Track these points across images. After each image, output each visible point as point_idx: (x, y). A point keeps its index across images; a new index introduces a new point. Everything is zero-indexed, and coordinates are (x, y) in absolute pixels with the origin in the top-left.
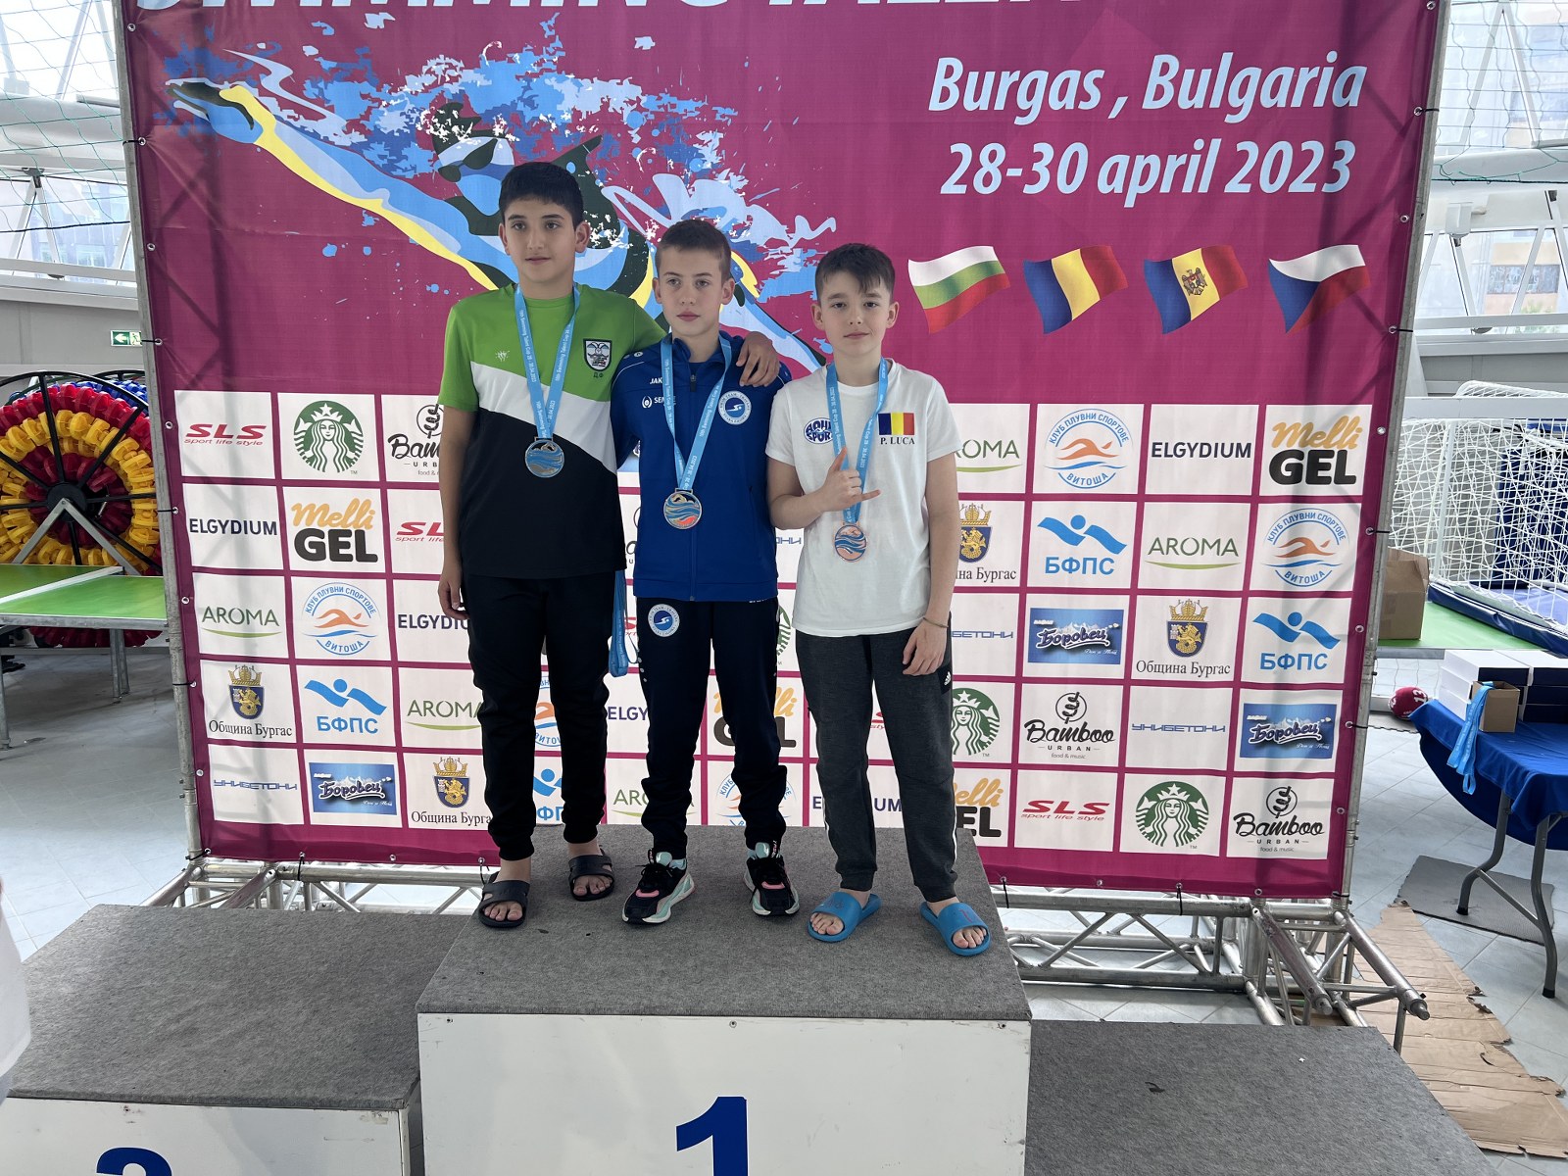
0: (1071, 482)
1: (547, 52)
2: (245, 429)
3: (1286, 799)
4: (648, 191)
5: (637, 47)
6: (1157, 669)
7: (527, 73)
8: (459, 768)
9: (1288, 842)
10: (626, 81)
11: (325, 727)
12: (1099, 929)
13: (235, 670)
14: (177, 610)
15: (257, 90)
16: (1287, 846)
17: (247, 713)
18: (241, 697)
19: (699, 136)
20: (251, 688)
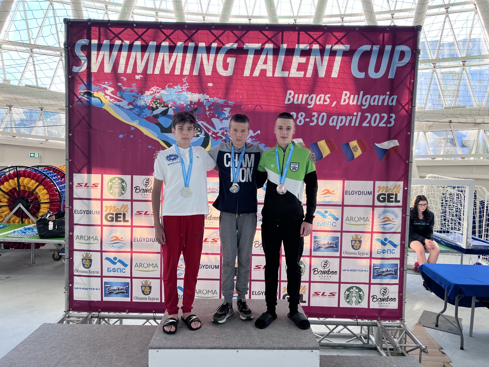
0: (324, 201)
1: (184, 86)
2: (93, 185)
3: (385, 291)
4: (210, 122)
5: (208, 85)
6: (349, 253)
7: (178, 91)
8: (149, 283)
9: (387, 304)
10: (205, 94)
11: (110, 271)
12: (334, 331)
13: (84, 254)
14: (68, 236)
15: (104, 94)
16: (386, 305)
17: (86, 267)
18: (85, 262)
19: (224, 109)
20: (88, 259)
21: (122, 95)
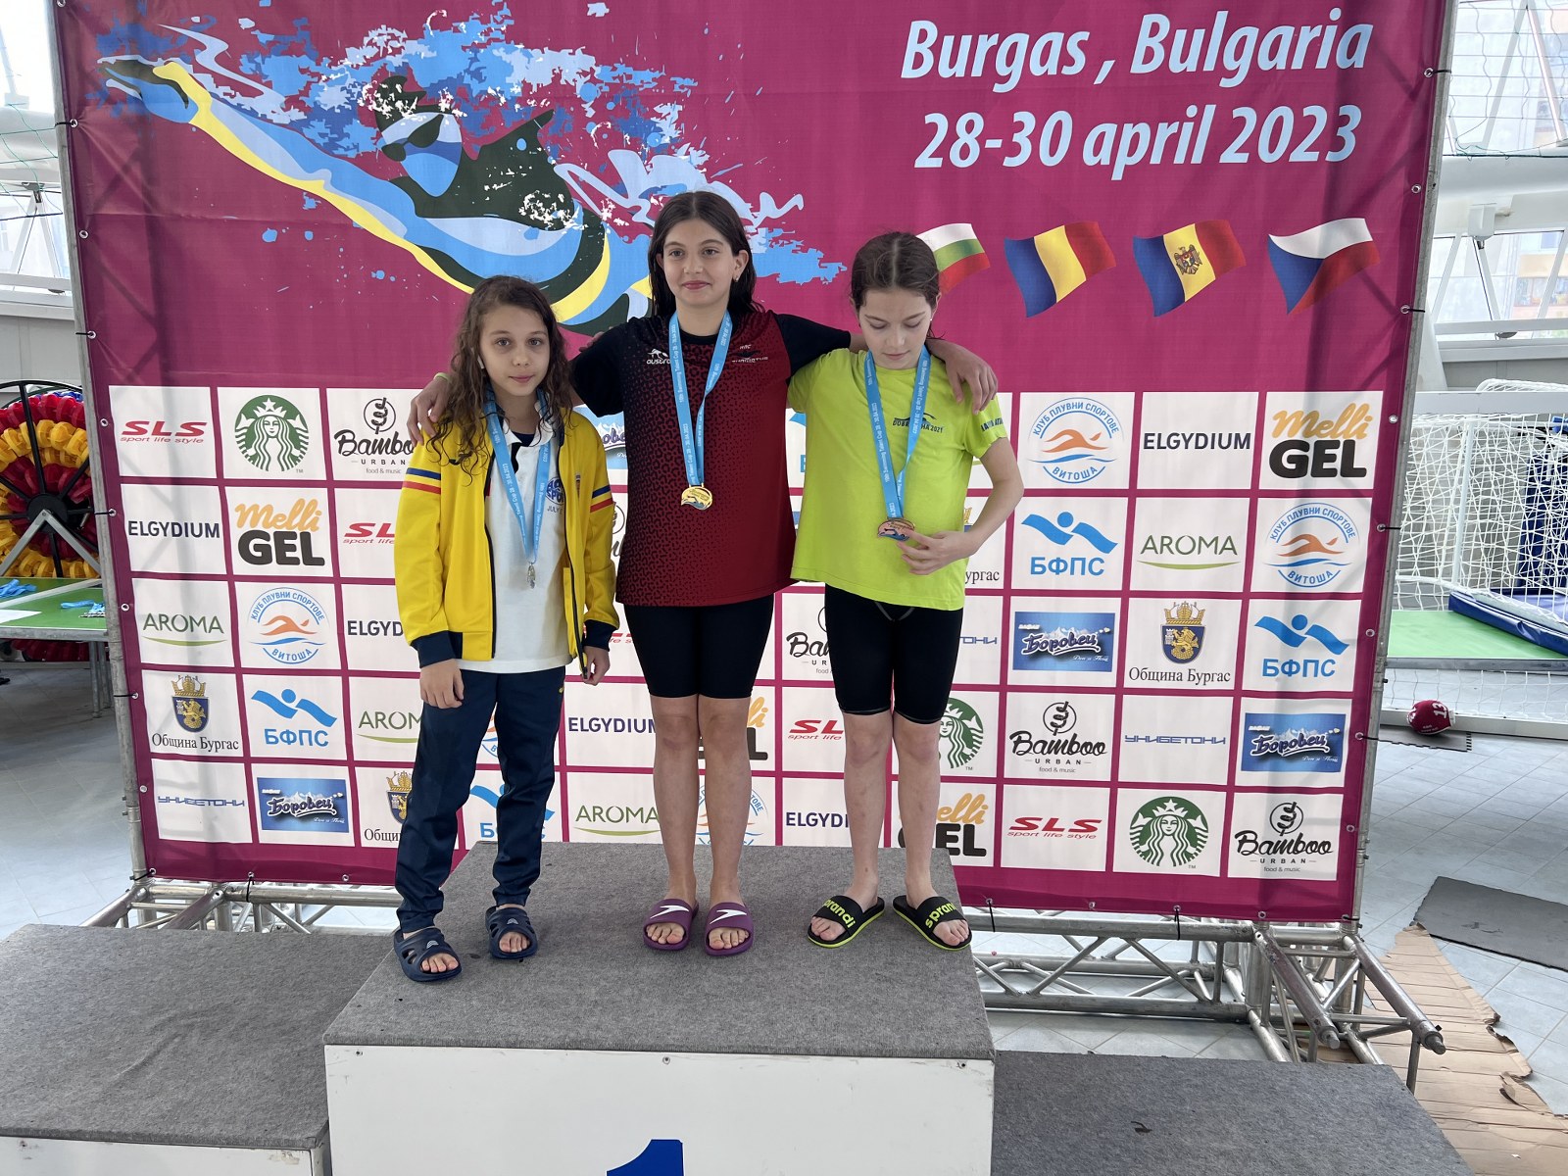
0: (1057, 476)
1: (495, 21)
2: (183, 426)
3: (1291, 815)
4: (602, 168)
5: (589, 14)
6: (1151, 676)
7: (474, 43)
9: (1293, 861)
10: (579, 51)
11: (273, 740)
12: (1093, 953)
13: (178, 680)
14: (117, 618)
15: (192, 66)
16: (1293, 866)
17: (192, 725)
18: (185, 709)
19: (657, 109)
20: (195, 700)
21: (258, 65)
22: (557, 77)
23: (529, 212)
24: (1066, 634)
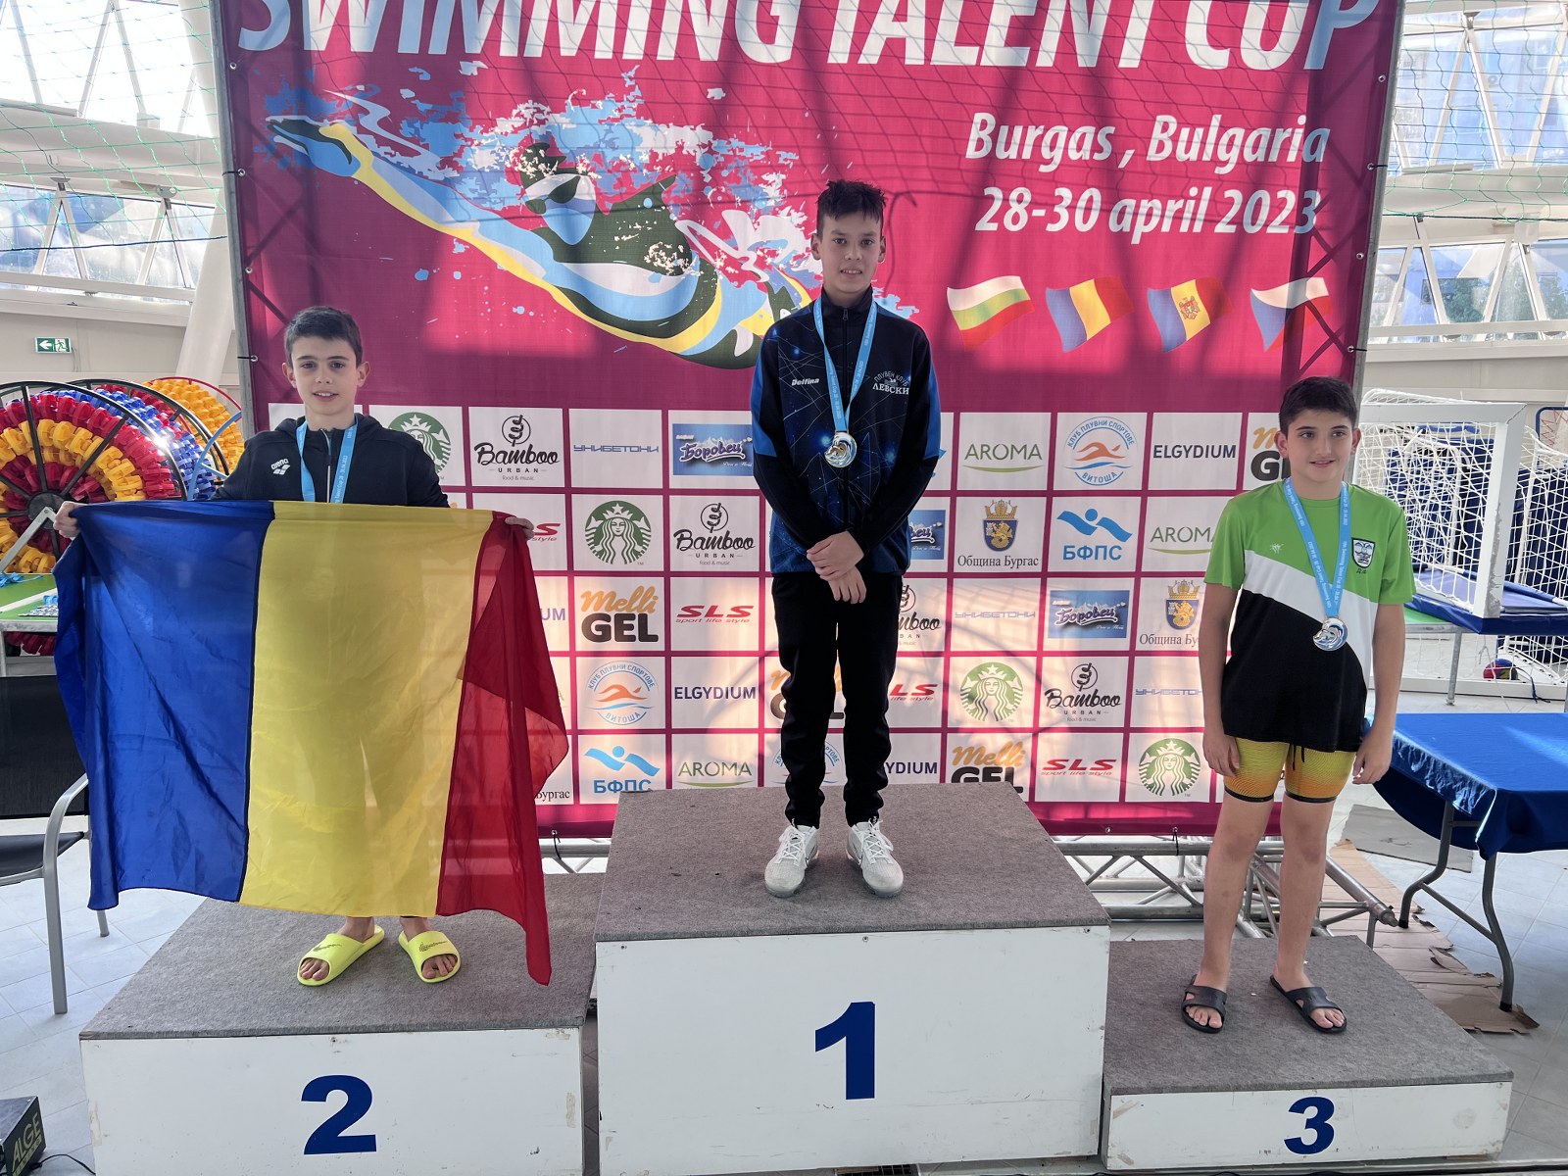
0: (1085, 480)
1: (628, 100)
4: (717, 225)
5: (709, 96)
6: (1157, 641)
7: (609, 118)
10: (699, 128)
15: (355, 128)
19: (764, 177)
21: (417, 130)
22: (680, 148)
23: (653, 259)
24: (1091, 608)
